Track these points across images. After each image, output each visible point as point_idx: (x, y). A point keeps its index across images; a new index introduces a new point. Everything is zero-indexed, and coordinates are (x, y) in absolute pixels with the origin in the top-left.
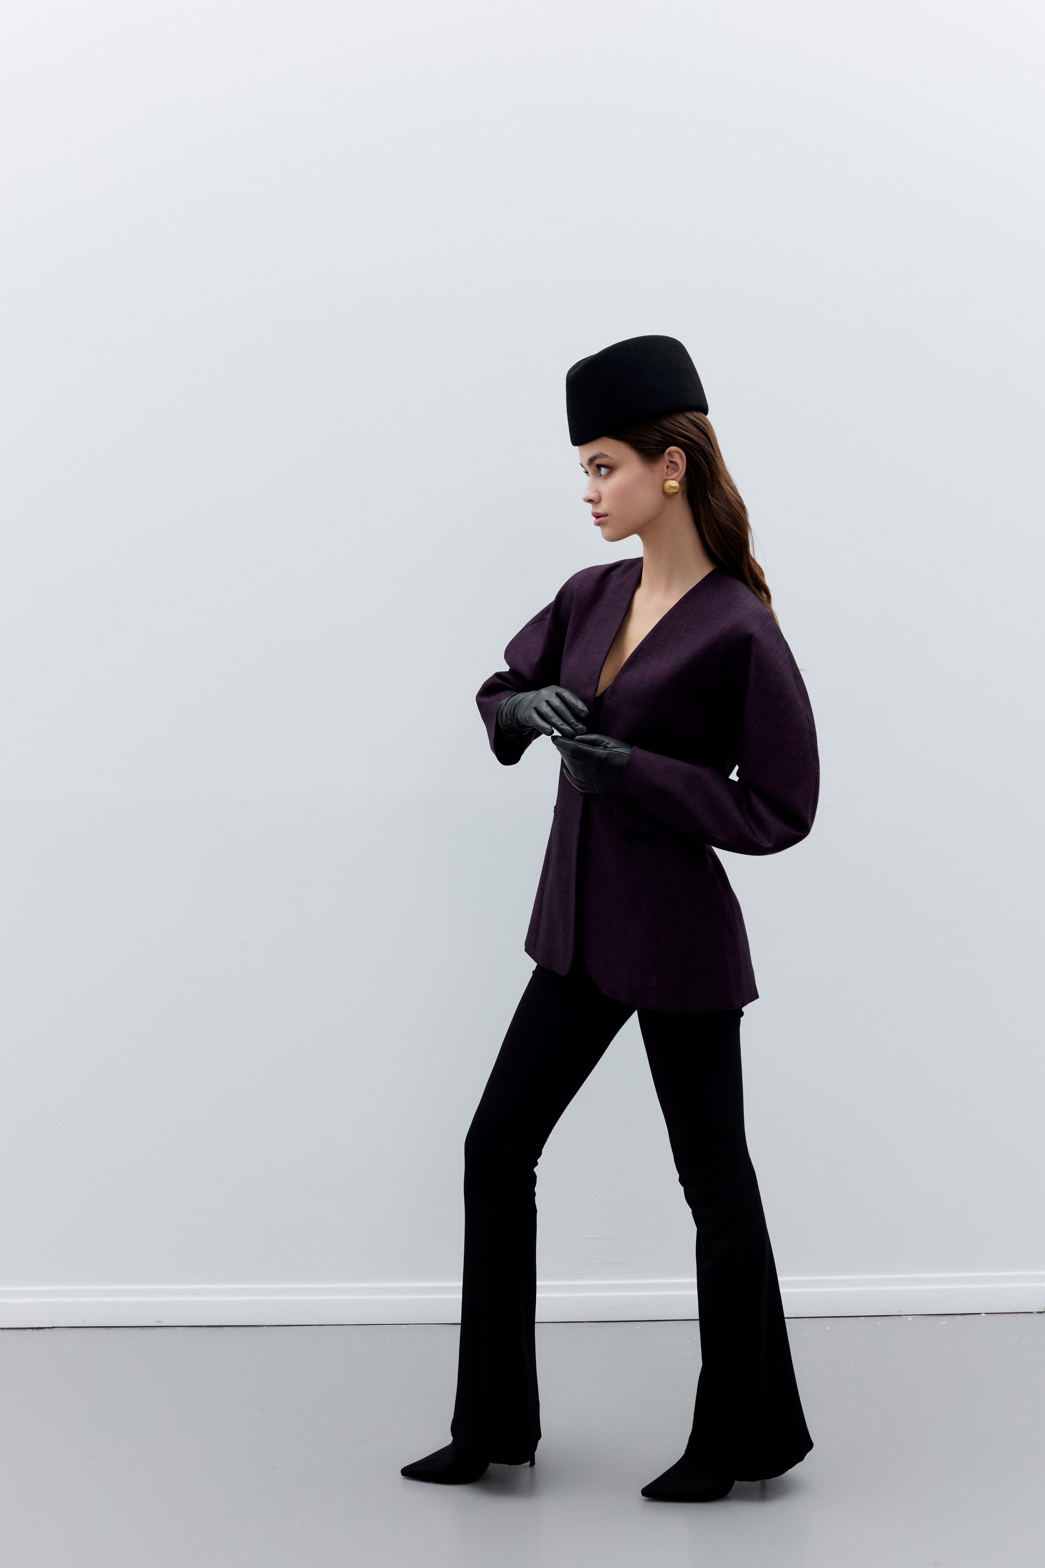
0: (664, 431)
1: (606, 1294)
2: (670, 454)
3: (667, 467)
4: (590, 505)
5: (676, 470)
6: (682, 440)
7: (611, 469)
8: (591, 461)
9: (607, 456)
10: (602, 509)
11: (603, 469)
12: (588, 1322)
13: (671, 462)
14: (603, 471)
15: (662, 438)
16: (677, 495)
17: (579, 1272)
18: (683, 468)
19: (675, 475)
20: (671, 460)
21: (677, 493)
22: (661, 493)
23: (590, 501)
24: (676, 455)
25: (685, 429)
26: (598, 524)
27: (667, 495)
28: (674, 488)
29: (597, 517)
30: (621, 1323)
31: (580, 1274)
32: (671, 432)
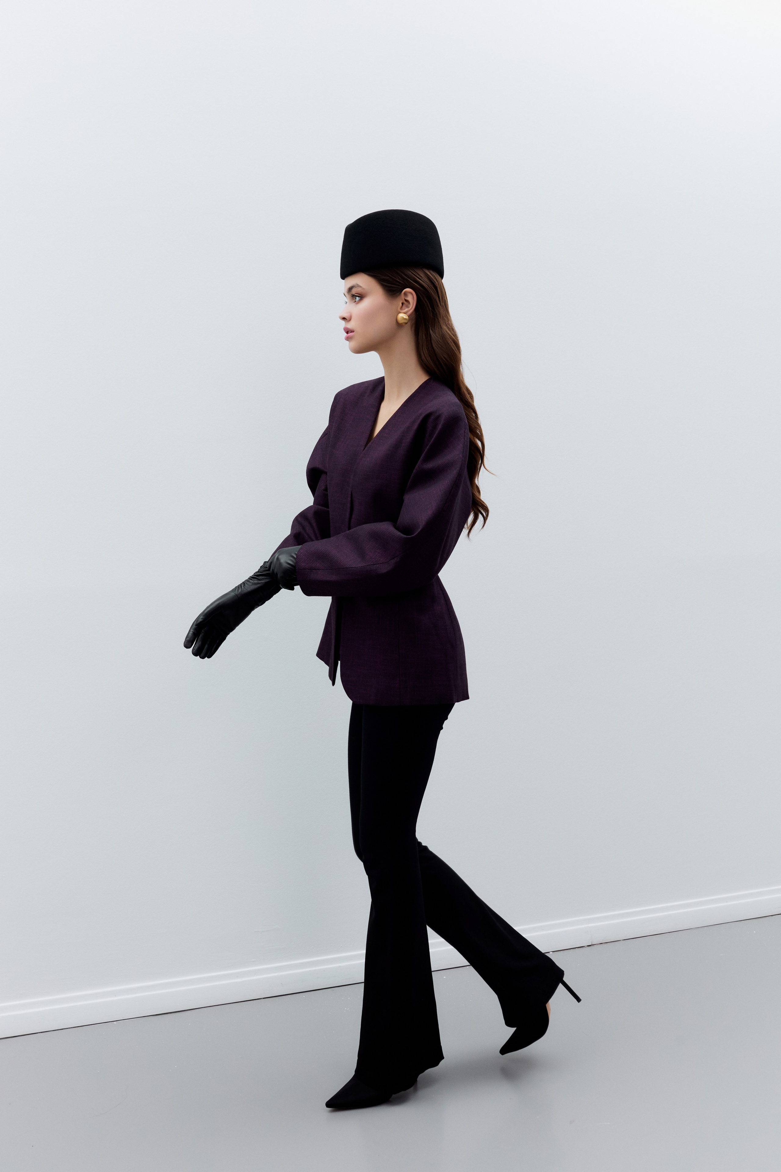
0: (404, 276)
1: (276, 974)
2: (405, 294)
3: (403, 304)
4: (343, 322)
5: (408, 307)
6: (416, 285)
7: (361, 297)
8: (350, 289)
9: (360, 287)
10: (350, 325)
11: (357, 298)
12: (264, 998)
13: (406, 300)
14: (358, 298)
15: (403, 282)
16: (407, 325)
17: (254, 960)
18: (413, 306)
19: (406, 310)
20: (406, 299)
21: (406, 323)
22: (395, 321)
23: (344, 319)
24: (410, 296)
25: (420, 278)
26: (348, 339)
27: (399, 325)
28: (405, 319)
29: (347, 333)
30: (289, 996)
31: (254, 961)
32: (409, 277)
